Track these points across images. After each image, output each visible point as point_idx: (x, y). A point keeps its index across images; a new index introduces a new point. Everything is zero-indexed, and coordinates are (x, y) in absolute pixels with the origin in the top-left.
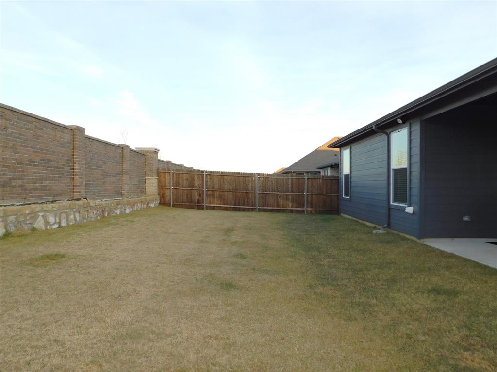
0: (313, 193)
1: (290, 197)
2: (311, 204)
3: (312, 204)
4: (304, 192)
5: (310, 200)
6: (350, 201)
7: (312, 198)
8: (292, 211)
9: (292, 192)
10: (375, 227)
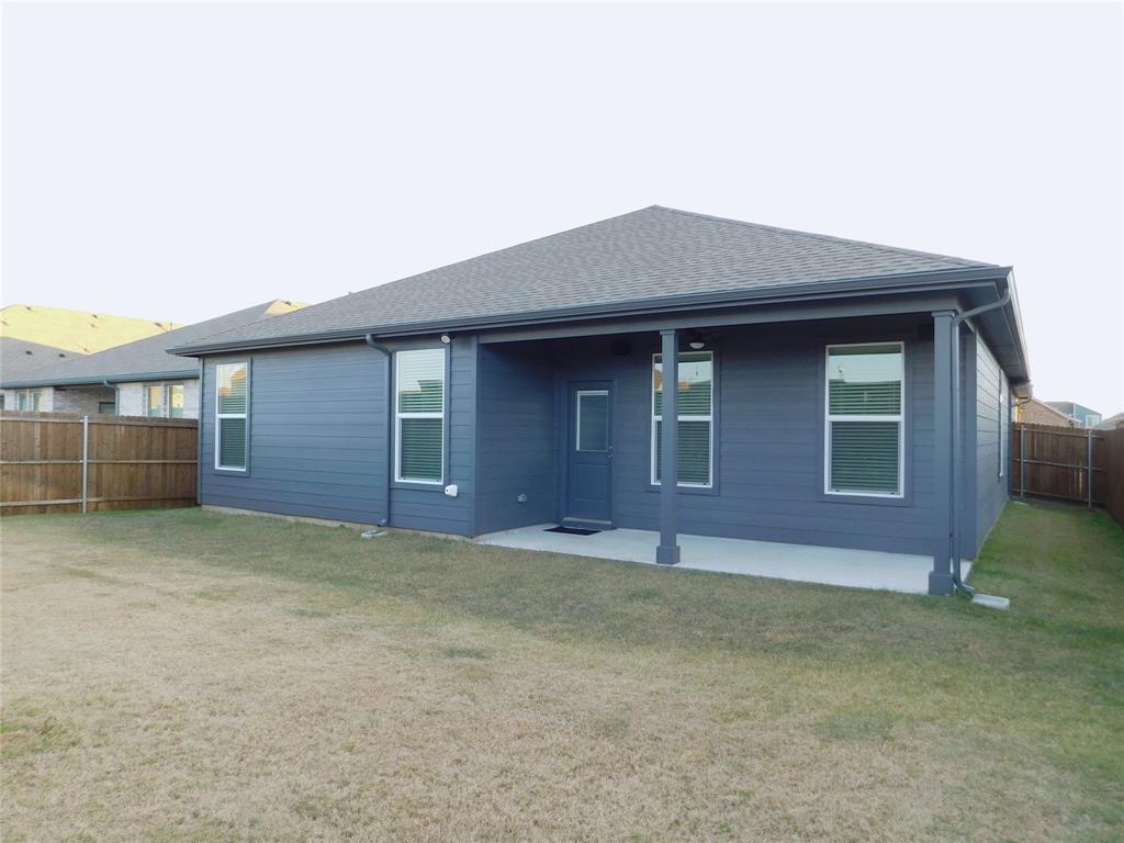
0: (102, 458)
1: (38, 471)
2: (97, 489)
3: (98, 487)
4: (78, 456)
5: (94, 478)
6: (250, 477)
7: (99, 472)
8: (42, 509)
9: (45, 458)
10: (342, 526)
